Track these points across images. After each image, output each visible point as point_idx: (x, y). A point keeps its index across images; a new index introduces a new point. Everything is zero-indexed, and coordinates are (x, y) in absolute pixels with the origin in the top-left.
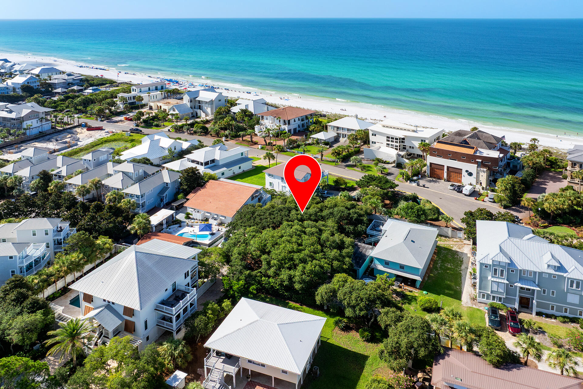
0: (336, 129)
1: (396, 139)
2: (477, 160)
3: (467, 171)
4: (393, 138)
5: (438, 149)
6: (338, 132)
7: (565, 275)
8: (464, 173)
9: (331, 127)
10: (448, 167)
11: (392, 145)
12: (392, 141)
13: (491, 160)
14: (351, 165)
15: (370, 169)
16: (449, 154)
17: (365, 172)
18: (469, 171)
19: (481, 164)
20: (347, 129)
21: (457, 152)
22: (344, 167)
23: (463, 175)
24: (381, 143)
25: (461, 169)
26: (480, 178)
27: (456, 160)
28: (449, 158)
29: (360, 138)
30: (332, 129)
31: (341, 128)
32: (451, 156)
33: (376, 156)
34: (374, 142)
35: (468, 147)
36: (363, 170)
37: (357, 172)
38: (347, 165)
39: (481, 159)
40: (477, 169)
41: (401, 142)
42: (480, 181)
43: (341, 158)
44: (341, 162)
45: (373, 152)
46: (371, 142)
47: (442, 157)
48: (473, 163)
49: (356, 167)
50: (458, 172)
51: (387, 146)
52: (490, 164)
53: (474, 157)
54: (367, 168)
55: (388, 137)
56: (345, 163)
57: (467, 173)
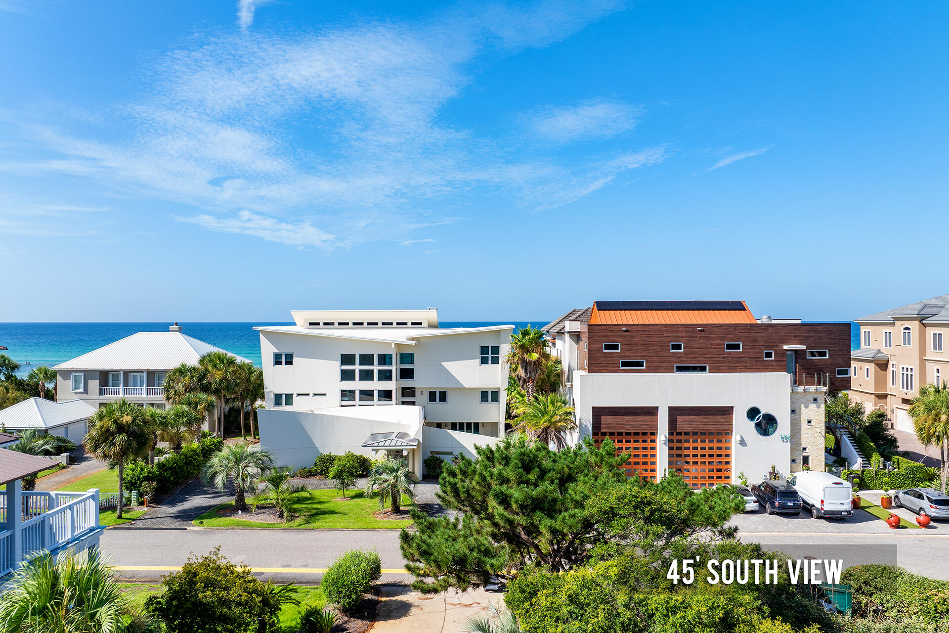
0: (94, 384)
1: (384, 359)
2: (787, 348)
3: (753, 413)
4: (367, 359)
6: (108, 398)
8: (742, 427)
9: (70, 383)
10: (675, 412)
11: (367, 395)
12: (367, 376)
13: (830, 339)
14: (210, 507)
15: (318, 506)
16: (672, 341)
17: (308, 522)
18: (763, 412)
19: (797, 368)
20: (145, 374)
21: (706, 327)
22: (177, 524)
23: (735, 438)
24: (315, 395)
25: (727, 411)
26: (802, 436)
27: (706, 366)
28: (675, 366)
29: (221, 381)
30: (76, 387)
31: (122, 373)
32: (682, 350)
33: (317, 446)
34: (284, 397)
35: (719, 307)
36: (292, 518)
37: (266, 532)
38: (184, 511)
39: (796, 340)
40: (793, 392)
41: (407, 374)
42: (804, 451)
43: (147, 478)
44: (151, 503)
45: (303, 424)
46: (272, 396)
47: (644, 368)
48: (773, 365)
49: (245, 509)
50: (714, 430)
51: (344, 403)
52: (827, 357)
53: (774, 335)
54: (304, 506)
55: (347, 359)
56: (173, 503)
57: (755, 422)
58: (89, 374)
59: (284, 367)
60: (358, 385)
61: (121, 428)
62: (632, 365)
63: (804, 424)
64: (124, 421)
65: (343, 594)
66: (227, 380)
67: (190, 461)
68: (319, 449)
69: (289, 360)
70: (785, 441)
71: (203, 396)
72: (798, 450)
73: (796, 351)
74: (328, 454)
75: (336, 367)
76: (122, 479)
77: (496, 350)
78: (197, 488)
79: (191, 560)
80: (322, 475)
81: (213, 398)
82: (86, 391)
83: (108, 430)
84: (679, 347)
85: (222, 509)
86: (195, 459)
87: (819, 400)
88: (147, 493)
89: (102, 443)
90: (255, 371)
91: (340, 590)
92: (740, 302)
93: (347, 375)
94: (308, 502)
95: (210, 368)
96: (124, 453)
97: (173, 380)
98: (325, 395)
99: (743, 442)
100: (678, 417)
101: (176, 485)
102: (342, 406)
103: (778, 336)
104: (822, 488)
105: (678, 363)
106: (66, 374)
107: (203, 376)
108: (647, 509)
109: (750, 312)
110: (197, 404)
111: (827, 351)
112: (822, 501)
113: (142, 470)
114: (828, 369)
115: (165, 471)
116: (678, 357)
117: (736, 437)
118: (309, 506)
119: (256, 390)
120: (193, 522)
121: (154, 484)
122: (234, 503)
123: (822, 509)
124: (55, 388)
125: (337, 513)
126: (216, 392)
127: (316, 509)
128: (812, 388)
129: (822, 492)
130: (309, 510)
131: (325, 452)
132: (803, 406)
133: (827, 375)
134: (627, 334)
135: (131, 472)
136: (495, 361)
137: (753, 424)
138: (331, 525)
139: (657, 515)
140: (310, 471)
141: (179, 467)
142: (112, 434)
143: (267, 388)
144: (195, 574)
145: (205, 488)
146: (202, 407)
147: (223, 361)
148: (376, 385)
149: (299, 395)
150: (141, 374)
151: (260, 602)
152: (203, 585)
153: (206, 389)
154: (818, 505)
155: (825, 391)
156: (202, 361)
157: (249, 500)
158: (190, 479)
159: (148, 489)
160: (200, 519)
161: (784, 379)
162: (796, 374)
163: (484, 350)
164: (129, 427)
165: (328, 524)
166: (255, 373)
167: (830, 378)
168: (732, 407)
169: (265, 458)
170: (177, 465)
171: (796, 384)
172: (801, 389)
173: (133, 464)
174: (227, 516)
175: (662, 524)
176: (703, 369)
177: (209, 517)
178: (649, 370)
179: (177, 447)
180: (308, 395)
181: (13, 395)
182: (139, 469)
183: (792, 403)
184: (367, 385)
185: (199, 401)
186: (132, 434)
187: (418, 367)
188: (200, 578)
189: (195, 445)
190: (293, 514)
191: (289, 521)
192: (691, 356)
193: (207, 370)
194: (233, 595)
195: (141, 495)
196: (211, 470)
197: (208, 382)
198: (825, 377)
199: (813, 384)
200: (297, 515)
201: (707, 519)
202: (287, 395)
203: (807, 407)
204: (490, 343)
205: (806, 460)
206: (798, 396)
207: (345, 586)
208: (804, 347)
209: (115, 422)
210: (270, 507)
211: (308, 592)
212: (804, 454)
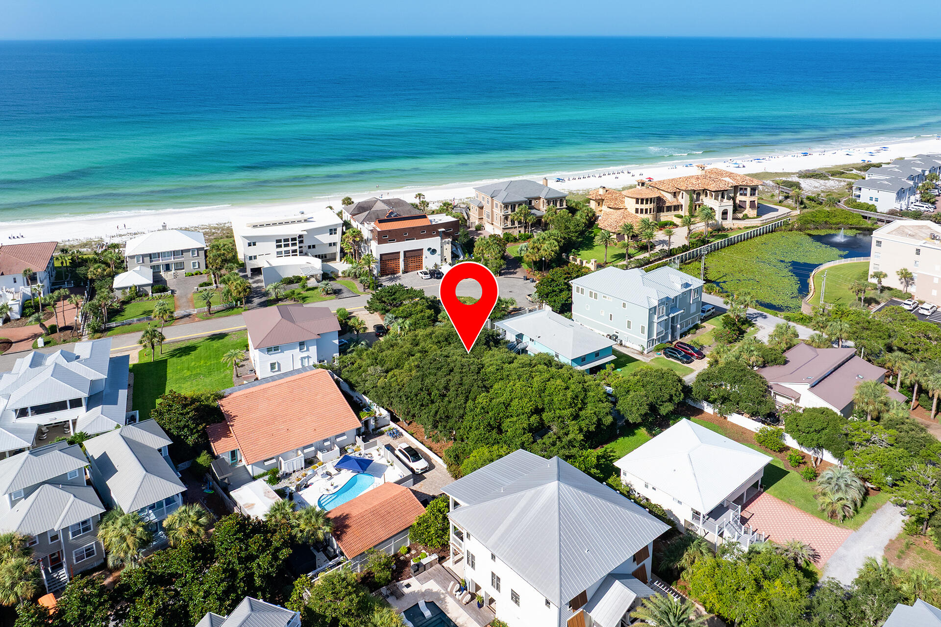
0: (147, 259)
1: (293, 239)
2: (439, 230)
4: (287, 240)
5: (390, 231)
6: (154, 263)
7: (692, 287)
8: (426, 253)
9: (129, 260)
10: (405, 252)
11: (287, 252)
12: (287, 245)
18: (432, 249)
19: (442, 235)
23: (424, 257)
24: (266, 254)
25: (421, 250)
26: (444, 253)
27: (415, 238)
28: (405, 239)
33: (281, 275)
34: (252, 257)
40: (441, 242)
41: (301, 242)
42: (445, 258)
46: (248, 257)
47: (395, 241)
50: (417, 255)
52: (452, 230)
55: (278, 241)
59: (252, 247)
60: (283, 249)
62: (392, 240)
63: (445, 250)
69: (254, 244)
70: (439, 256)
72: (443, 258)
73: (443, 230)
75: (274, 244)
77: (335, 230)
84: (406, 234)
87: (449, 243)
92: (424, 215)
93: (278, 246)
98: (271, 254)
99: (426, 257)
102: (277, 258)
109: (428, 218)
127: (301, 296)
128: (447, 241)
130: (299, 297)
132: (444, 245)
136: (335, 233)
137: (429, 252)
138: (313, 301)
148: (291, 248)
149: (259, 255)
155: (451, 241)
161: (438, 238)
163: (331, 230)
165: (311, 301)
167: (452, 236)
168: (423, 249)
171: (442, 239)
172: (444, 241)
178: (397, 241)
180: (263, 255)
183: (441, 245)
184: (287, 249)
187: (304, 239)
190: (296, 299)
198: (450, 236)
199: (448, 238)
202: (254, 256)
204: (333, 228)
205: (445, 260)
208: (445, 229)
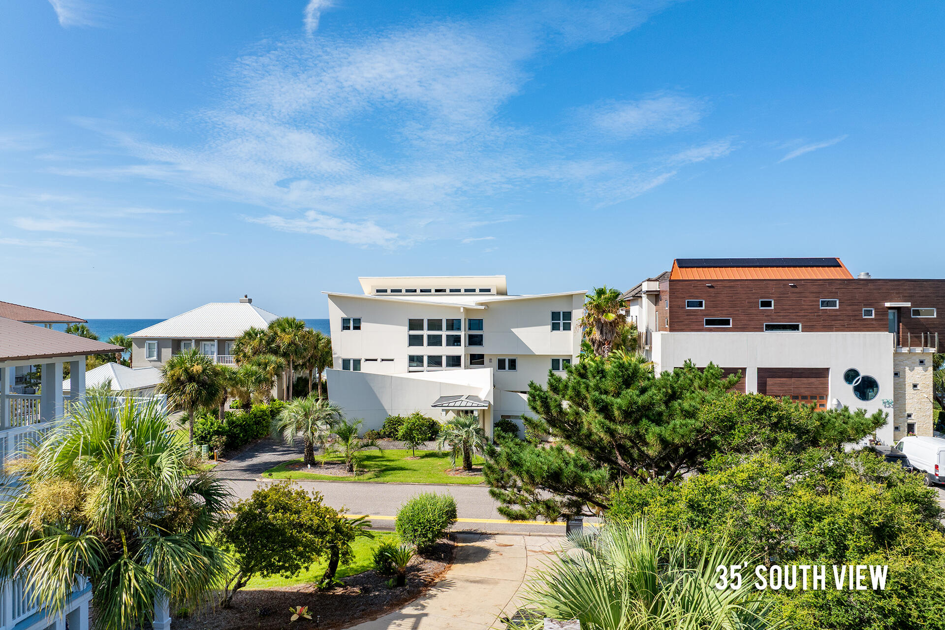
0: (167, 352)
1: (453, 324)
2: (890, 305)
5: (710, 285)
8: (839, 389)
9: (145, 350)
10: (764, 374)
11: (435, 361)
12: (435, 341)
13: (938, 296)
14: (279, 462)
15: (388, 463)
16: (761, 298)
17: (377, 477)
18: (863, 373)
19: (901, 327)
20: (216, 343)
21: (797, 284)
22: (247, 476)
24: (383, 360)
25: (822, 373)
26: (907, 401)
27: (798, 325)
28: (765, 324)
29: (289, 345)
30: (150, 356)
31: (193, 341)
32: (773, 308)
33: (386, 408)
34: (352, 362)
35: (811, 264)
36: (362, 473)
37: (336, 484)
38: (254, 465)
39: (899, 297)
40: (896, 354)
41: (475, 340)
42: (909, 418)
43: (217, 433)
44: (221, 458)
45: (372, 385)
46: (341, 362)
47: (731, 326)
48: (872, 324)
49: (315, 464)
50: (807, 394)
51: (412, 369)
52: (935, 316)
53: (875, 291)
54: (373, 463)
55: (415, 324)
56: (242, 459)
57: (854, 384)
58: (162, 342)
59: (352, 332)
60: (425, 351)
61: (191, 378)
62: (717, 323)
63: (909, 389)
64: (195, 370)
65: (419, 533)
66: (295, 344)
67: (259, 421)
68: (387, 411)
69: (357, 325)
70: (887, 406)
71: (273, 358)
72: (902, 417)
73: (898, 309)
74: (397, 416)
75: (404, 332)
76: (193, 433)
77: (568, 316)
78: (267, 447)
79: (261, 488)
80: (392, 437)
81: (282, 360)
82: (159, 359)
83: (178, 379)
84: (768, 304)
85: (291, 464)
86: (264, 420)
87: (926, 362)
88: (217, 448)
89: (172, 392)
90: (323, 339)
91: (416, 528)
92: (835, 259)
93: (415, 341)
94: (377, 460)
95: (279, 334)
96: (193, 404)
97: (242, 344)
98: (393, 360)
100: (768, 379)
101: (245, 444)
102: (410, 372)
103: (879, 293)
104: (937, 451)
105: (768, 321)
106: (141, 342)
107: (273, 339)
108: (775, 414)
109: (846, 269)
110: (266, 365)
111: (935, 309)
112: (937, 467)
113: (212, 424)
114: (935, 330)
115: (235, 427)
116: (768, 315)
117: (832, 401)
118: (379, 463)
119: (324, 358)
120: (262, 475)
121: (224, 438)
122: (302, 459)
123: (937, 475)
124: (131, 359)
125: (407, 469)
126: (285, 355)
127: (386, 465)
128: (919, 350)
129: (936, 456)
130: (379, 466)
131: (394, 414)
132: (907, 368)
133: (936, 334)
134: (711, 290)
135: (201, 426)
136: (567, 327)
137: (850, 387)
138: (402, 479)
139: (785, 422)
140: (379, 434)
141: (249, 425)
142: (182, 383)
143: (335, 354)
144: (265, 497)
145: (274, 447)
146: (271, 368)
147: (291, 325)
148: (444, 351)
149: (367, 360)
150: (212, 343)
151: (332, 528)
152: (273, 507)
153: (275, 352)
154: (932, 471)
155: (934, 352)
156: (271, 327)
157: (318, 457)
158: (260, 438)
159: (218, 443)
160: (268, 472)
161: (887, 339)
162: (898, 333)
163: (555, 316)
164: (199, 376)
165: (398, 479)
166: (322, 341)
167: (939, 339)
168: (828, 369)
169: (334, 413)
170: (246, 423)
171: (899, 345)
172: (905, 350)
173: (204, 418)
174: (296, 470)
175: (792, 431)
176: (795, 328)
177: (278, 470)
178: (735, 329)
179: (246, 406)
180: (376, 360)
181: (92, 362)
182: (209, 424)
183: (895, 365)
184: (435, 351)
185: (268, 362)
186: (202, 384)
187: (486, 333)
188: (270, 500)
189: (265, 406)
190: (362, 469)
191: (359, 475)
192: (781, 314)
193: (276, 333)
194: (304, 518)
195: (211, 449)
196: (281, 423)
197: (277, 346)
198: (933, 338)
199: (919, 345)
200: (366, 470)
201: (841, 433)
202: (354, 360)
203: (912, 370)
204: (561, 308)
205: (911, 428)
206: (901, 358)
207: (420, 523)
208: (908, 304)
209: (186, 370)
210: (340, 464)
211: (381, 536)
212: (910, 421)
